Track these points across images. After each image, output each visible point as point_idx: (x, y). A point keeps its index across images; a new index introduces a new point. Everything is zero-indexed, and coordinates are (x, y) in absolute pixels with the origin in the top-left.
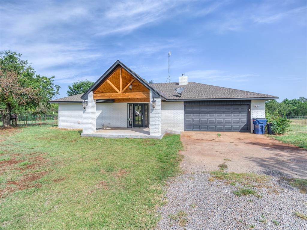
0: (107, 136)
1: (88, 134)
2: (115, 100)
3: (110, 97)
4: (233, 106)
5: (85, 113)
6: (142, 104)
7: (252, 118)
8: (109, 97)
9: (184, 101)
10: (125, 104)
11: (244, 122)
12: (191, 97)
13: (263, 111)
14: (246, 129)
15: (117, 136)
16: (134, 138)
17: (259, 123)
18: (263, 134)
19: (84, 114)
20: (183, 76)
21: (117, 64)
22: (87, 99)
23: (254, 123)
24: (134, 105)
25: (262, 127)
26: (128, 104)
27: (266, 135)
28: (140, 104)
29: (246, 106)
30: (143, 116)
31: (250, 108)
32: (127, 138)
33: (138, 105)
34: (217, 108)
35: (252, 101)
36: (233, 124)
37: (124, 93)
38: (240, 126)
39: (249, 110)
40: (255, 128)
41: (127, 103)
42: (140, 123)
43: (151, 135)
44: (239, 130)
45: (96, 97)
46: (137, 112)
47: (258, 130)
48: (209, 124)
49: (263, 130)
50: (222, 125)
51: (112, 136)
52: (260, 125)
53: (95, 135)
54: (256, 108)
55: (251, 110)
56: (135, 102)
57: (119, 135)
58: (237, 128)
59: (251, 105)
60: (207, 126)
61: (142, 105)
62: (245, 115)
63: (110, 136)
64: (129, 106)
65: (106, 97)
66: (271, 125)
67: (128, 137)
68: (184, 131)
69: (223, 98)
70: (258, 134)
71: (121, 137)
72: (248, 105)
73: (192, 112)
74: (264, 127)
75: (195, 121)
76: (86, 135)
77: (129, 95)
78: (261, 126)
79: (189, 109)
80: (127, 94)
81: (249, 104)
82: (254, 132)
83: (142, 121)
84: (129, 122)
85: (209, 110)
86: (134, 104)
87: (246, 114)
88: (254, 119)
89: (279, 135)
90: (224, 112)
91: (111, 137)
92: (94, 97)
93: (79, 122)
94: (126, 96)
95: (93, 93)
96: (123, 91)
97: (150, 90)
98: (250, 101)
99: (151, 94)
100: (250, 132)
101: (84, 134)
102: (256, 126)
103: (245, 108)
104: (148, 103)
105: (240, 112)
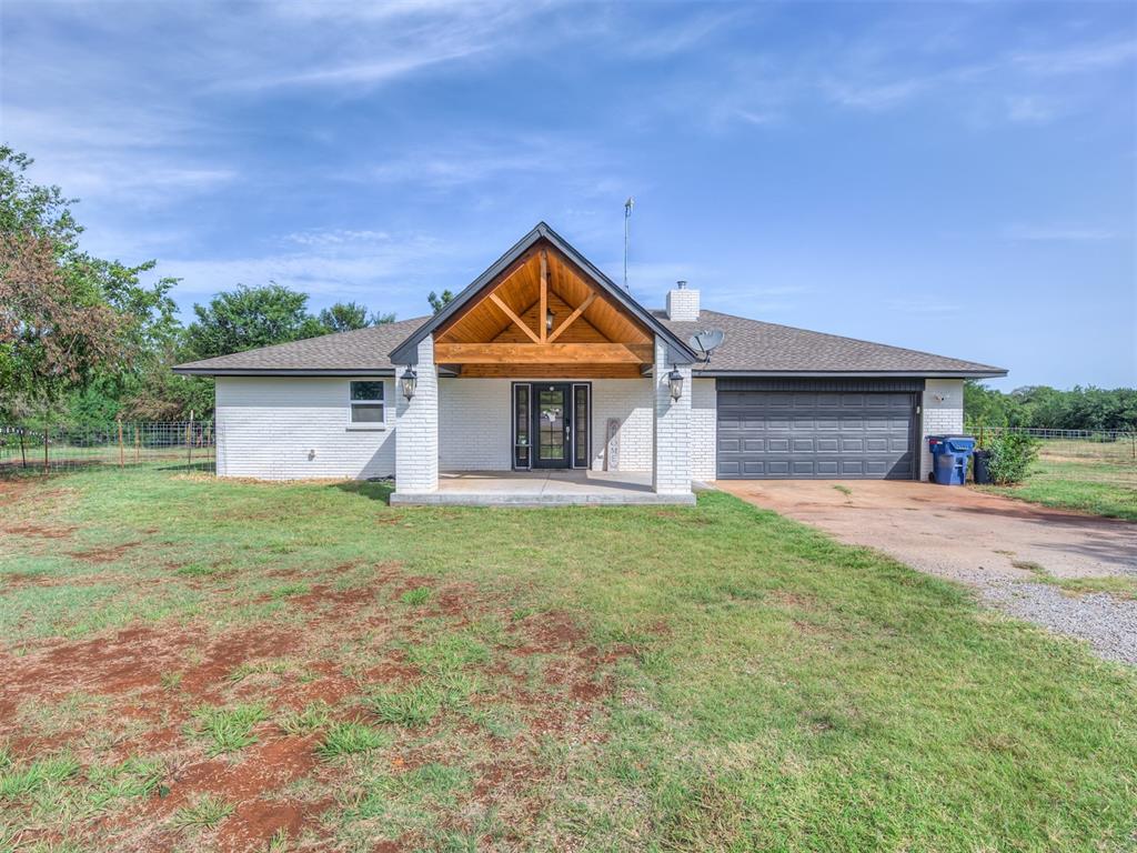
0: (496, 501)
2: (463, 369)
3: (504, 356)
4: (868, 397)
5: (404, 416)
6: (569, 384)
7: (925, 434)
8: (500, 358)
9: (716, 377)
10: (504, 385)
11: (900, 448)
12: (742, 363)
13: (958, 413)
14: (906, 470)
15: (537, 499)
16: (602, 506)
17: (953, 449)
18: (962, 483)
19: (399, 420)
20: (680, 288)
21: (537, 236)
22: (416, 363)
23: (931, 451)
24: (539, 389)
25: (961, 461)
26: (513, 383)
27: (973, 486)
28: (558, 386)
29: (907, 396)
30: (568, 428)
31: (919, 402)
32: (574, 505)
33: (552, 389)
34: (820, 403)
35: (927, 381)
36: (868, 454)
37: (558, 346)
38: (888, 460)
39: (914, 409)
40: (940, 466)
41: (507, 382)
42: (557, 454)
43: (659, 492)
44: (885, 474)
45: (444, 355)
46: (549, 414)
47: (949, 470)
48: (795, 454)
49: (964, 472)
50: (834, 459)
51: (518, 498)
52: (956, 455)
53: (449, 499)
54: (938, 402)
55: (924, 410)
56: (543, 377)
57: (545, 497)
58: (878, 469)
59: (925, 394)
60: (790, 462)
61: (565, 388)
62: (901, 428)
63: (509, 500)
64: (518, 390)
65: (487, 356)
66: (988, 455)
67: (579, 502)
68: (714, 480)
69: (848, 368)
70: (948, 484)
71: (554, 502)
72: (914, 393)
73: (741, 416)
74: (966, 461)
75: (748, 446)
77: (576, 353)
78: (957, 459)
79: (735, 404)
80: (570, 347)
81: (918, 389)
82: (933, 478)
83: (566, 445)
84: (517, 451)
85: (795, 408)
86: (534, 384)
87: (907, 422)
88: (933, 440)
89: (1010, 486)
90: (841, 416)
91: (514, 502)
92: (437, 355)
93: (312, 451)
94: (565, 355)
95: (434, 339)
96: (553, 336)
97: (657, 338)
98: (921, 381)
99: (661, 351)
100: (917, 478)
101: (404, 496)
102: (942, 459)
103: (904, 405)
104: (590, 383)
105: (890, 416)
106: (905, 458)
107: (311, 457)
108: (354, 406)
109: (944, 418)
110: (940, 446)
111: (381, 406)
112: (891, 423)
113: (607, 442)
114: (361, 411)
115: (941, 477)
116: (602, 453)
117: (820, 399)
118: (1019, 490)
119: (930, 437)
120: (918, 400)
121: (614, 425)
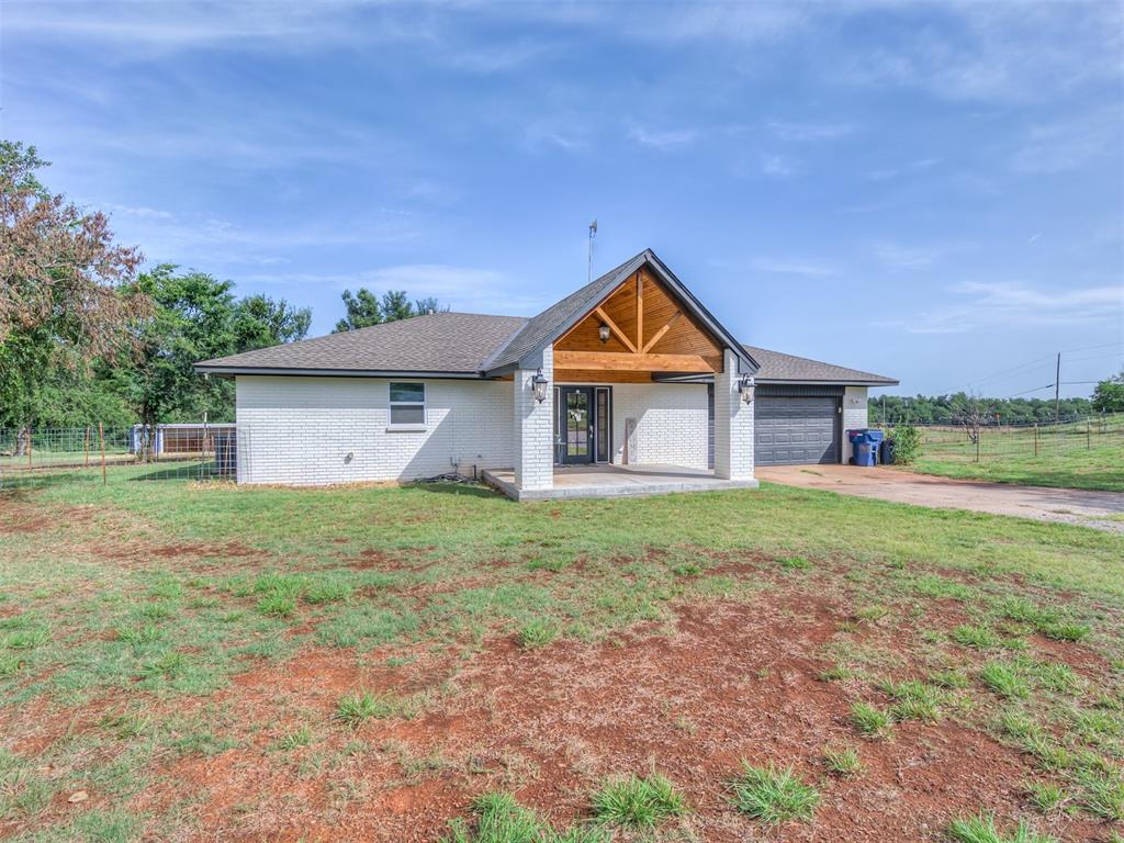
1: (546, 491)
3: (609, 363)
4: (807, 400)
6: (593, 388)
7: (845, 429)
8: (605, 365)
11: (828, 440)
13: (865, 413)
14: (831, 457)
17: (871, 439)
22: (542, 368)
23: (851, 442)
24: (565, 392)
25: (875, 448)
29: (832, 399)
30: (591, 428)
31: (841, 405)
33: (577, 392)
35: (847, 388)
36: (808, 444)
37: (652, 356)
38: (820, 449)
39: (837, 410)
40: (859, 452)
44: (818, 460)
47: (867, 455)
49: (875, 456)
50: (786, 449)
54: (854, 405)
58: (814, 455)
59: (846, 399)
61: (589, 391)
62: (827, 424)
63: (622, 491)
65: (599, 363)
66: (891, 443)
70: (865, 466)
72: (836, 397)
76: (538, 496)
77: (666, 362)
78: (872, 447)
80: (661, 358)
81: (839, 395)
82: (853, 461)
83: (590, 442)
86: (563, 388)
87: (831, 420)
88: (852, 434)
93: (349, 454)
94: (657, 365)
96: (647, 348)
97: (727, 351)
98: (842, 388)
99: (732, 363)
100: (839, 462)
101: (529, 492)
102: (862, 447)
103: (829, 406)
104: (611, 387)
105: (821, 415)
106: (831, 447)
107: (348, 459)
108: (393, 408)
109: (856, 417)
110: (858, 439)
111: (421, 408)
112: (822, 420)
113: (627, 439)
114: (400, 412)
115: (861, 458)
116: (622, 449)
117: (778, 401)
118: (914, 466)
119: (850, 431)
120: (839, 403)
121: (631, 424)
